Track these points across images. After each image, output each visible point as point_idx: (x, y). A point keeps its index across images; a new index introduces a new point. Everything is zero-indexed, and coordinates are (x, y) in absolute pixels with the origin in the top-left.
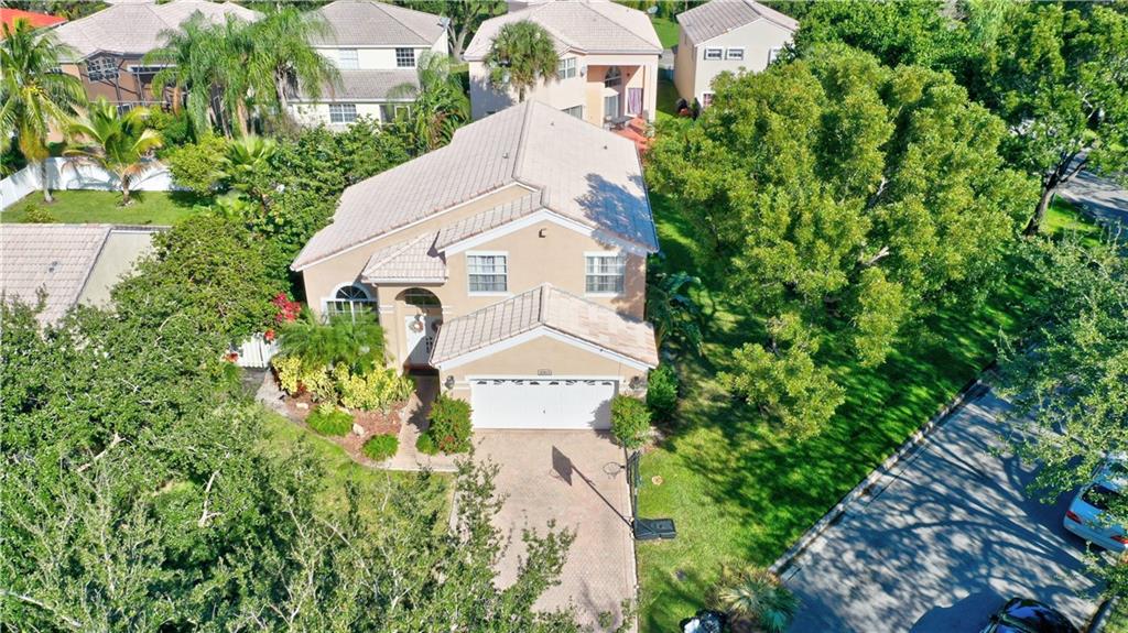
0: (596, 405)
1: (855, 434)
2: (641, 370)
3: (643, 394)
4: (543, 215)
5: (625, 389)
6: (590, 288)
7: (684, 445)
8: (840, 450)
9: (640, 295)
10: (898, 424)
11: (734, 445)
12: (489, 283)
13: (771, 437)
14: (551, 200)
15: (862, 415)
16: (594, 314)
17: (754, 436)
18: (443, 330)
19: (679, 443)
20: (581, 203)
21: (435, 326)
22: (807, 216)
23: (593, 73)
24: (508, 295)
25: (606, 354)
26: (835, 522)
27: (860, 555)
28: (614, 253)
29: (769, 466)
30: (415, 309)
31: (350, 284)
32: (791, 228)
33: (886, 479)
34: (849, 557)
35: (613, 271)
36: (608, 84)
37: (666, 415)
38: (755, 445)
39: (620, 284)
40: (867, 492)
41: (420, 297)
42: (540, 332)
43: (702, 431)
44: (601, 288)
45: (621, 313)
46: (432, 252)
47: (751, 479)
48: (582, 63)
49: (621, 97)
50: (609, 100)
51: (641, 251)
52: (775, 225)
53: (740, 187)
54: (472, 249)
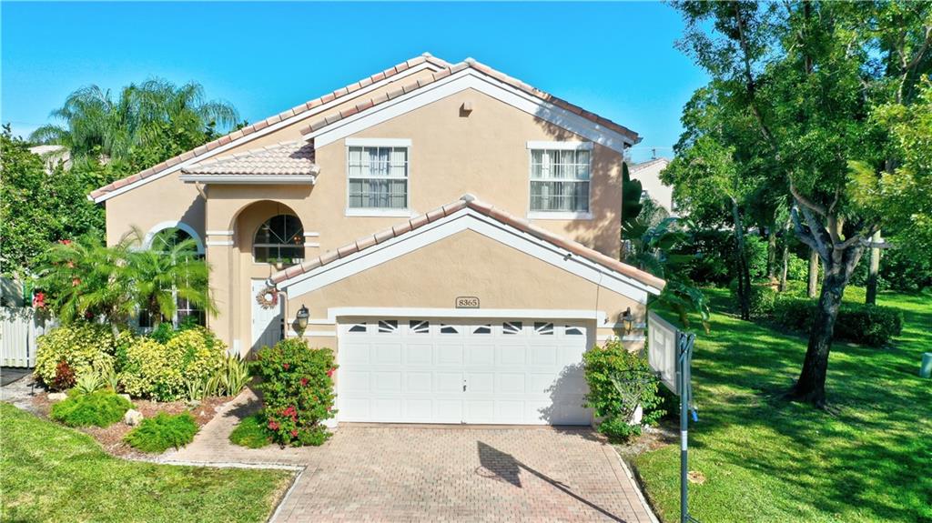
0: (554, 377)
5: (606, 337)
6: (538, 205)
12: (381, 193)
28: (573, 144)
31: (173, 224)
35: (571, 175)
39: (580, 197)
44: (555, 204)
54: (357, 135)
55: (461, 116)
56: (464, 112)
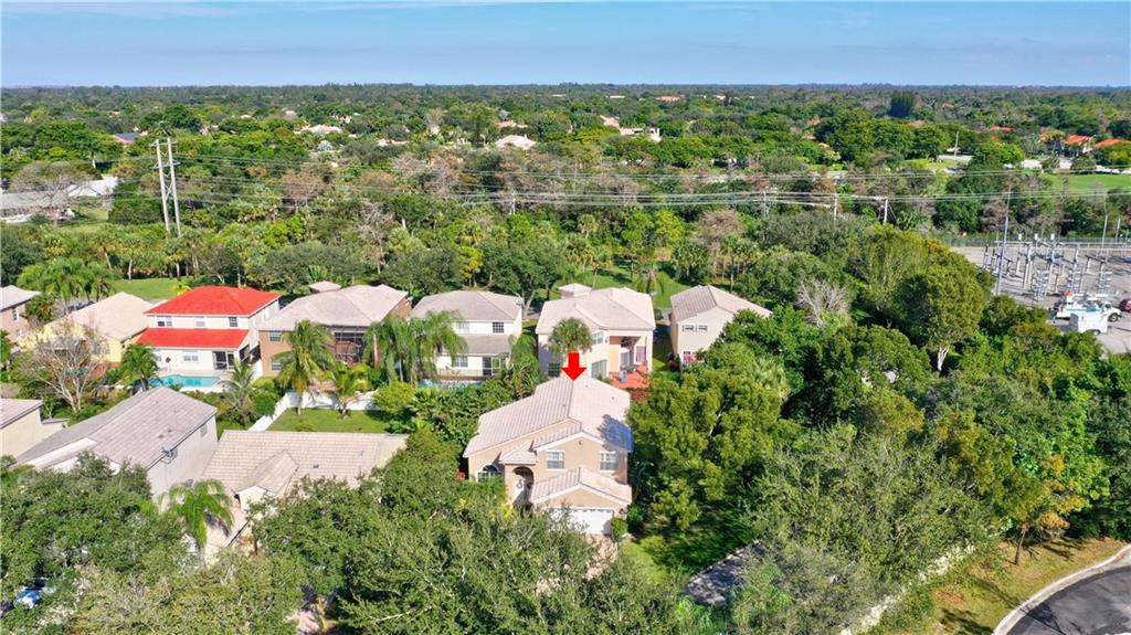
0: (604, 522)
1: (725, 540)
2: (624, 505)
3: (625, 517)
4: (581, 435)
5: (617, 515)
6: (602, 468)
7: (645, 542)
8: (717, 546)
9: (625, 472)
11: (668, 542)
12: (556, 464)
13: (686, 539)
14: (585, 428)
15: (731, 532)
16: (603, 479)
17: (677, 539)
18: (534, 487)
19: (642, 541)
20: (599, 429)
21: (529, 486)
22: (683, 439)
23: (613, 340)
24: (565, 470)
25: (608, 497)
26: (707, 573)
27: (715, 584)
28: (614, 452)
29: (682, 550)
30: (519, 477)
31: (490, 464)
32: (678, 444)
33: (735, 558)
34: (710, 585)
35: (613, 461)
36: (622, 346)
37: (637, 529)
38: (677, 542)
39: (616, 466)
40: (725, 562)
41: (524, 472)
42: (579, 486)
43: (654, 537)
44: (607, 468)
45: (617, 480)
46: (531, 450)
47: (673, 555)
48: (606, 335)
49: (631, 352)
50: (624, 355)
51: (626, 452)
52: (671, 442)
53: (660, 428)
54: (550, 449)
55: (579, 444)
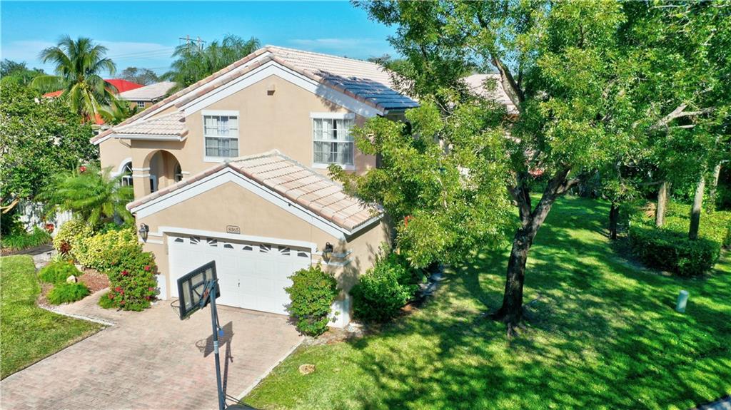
1: (635, 377)
4: (271, 68)
5: (318, 261)
6: (318, 158)
8: (600, 389)
10: (712, 376)
11: (445, 355)
12: (222, 148)
15: (657, 360)
17: (478, 352)
25: (296, 211)
28: (342, 114)
29: (477, 384)
35: (343, 138)
38: (474, 361)
39: (350, 153)
42: (226, 173)
43: (415, 337)
44: (332, 160)
51: (370, 112)
54: (207, 107)
55: (268, 94)
56: (271, 93)
